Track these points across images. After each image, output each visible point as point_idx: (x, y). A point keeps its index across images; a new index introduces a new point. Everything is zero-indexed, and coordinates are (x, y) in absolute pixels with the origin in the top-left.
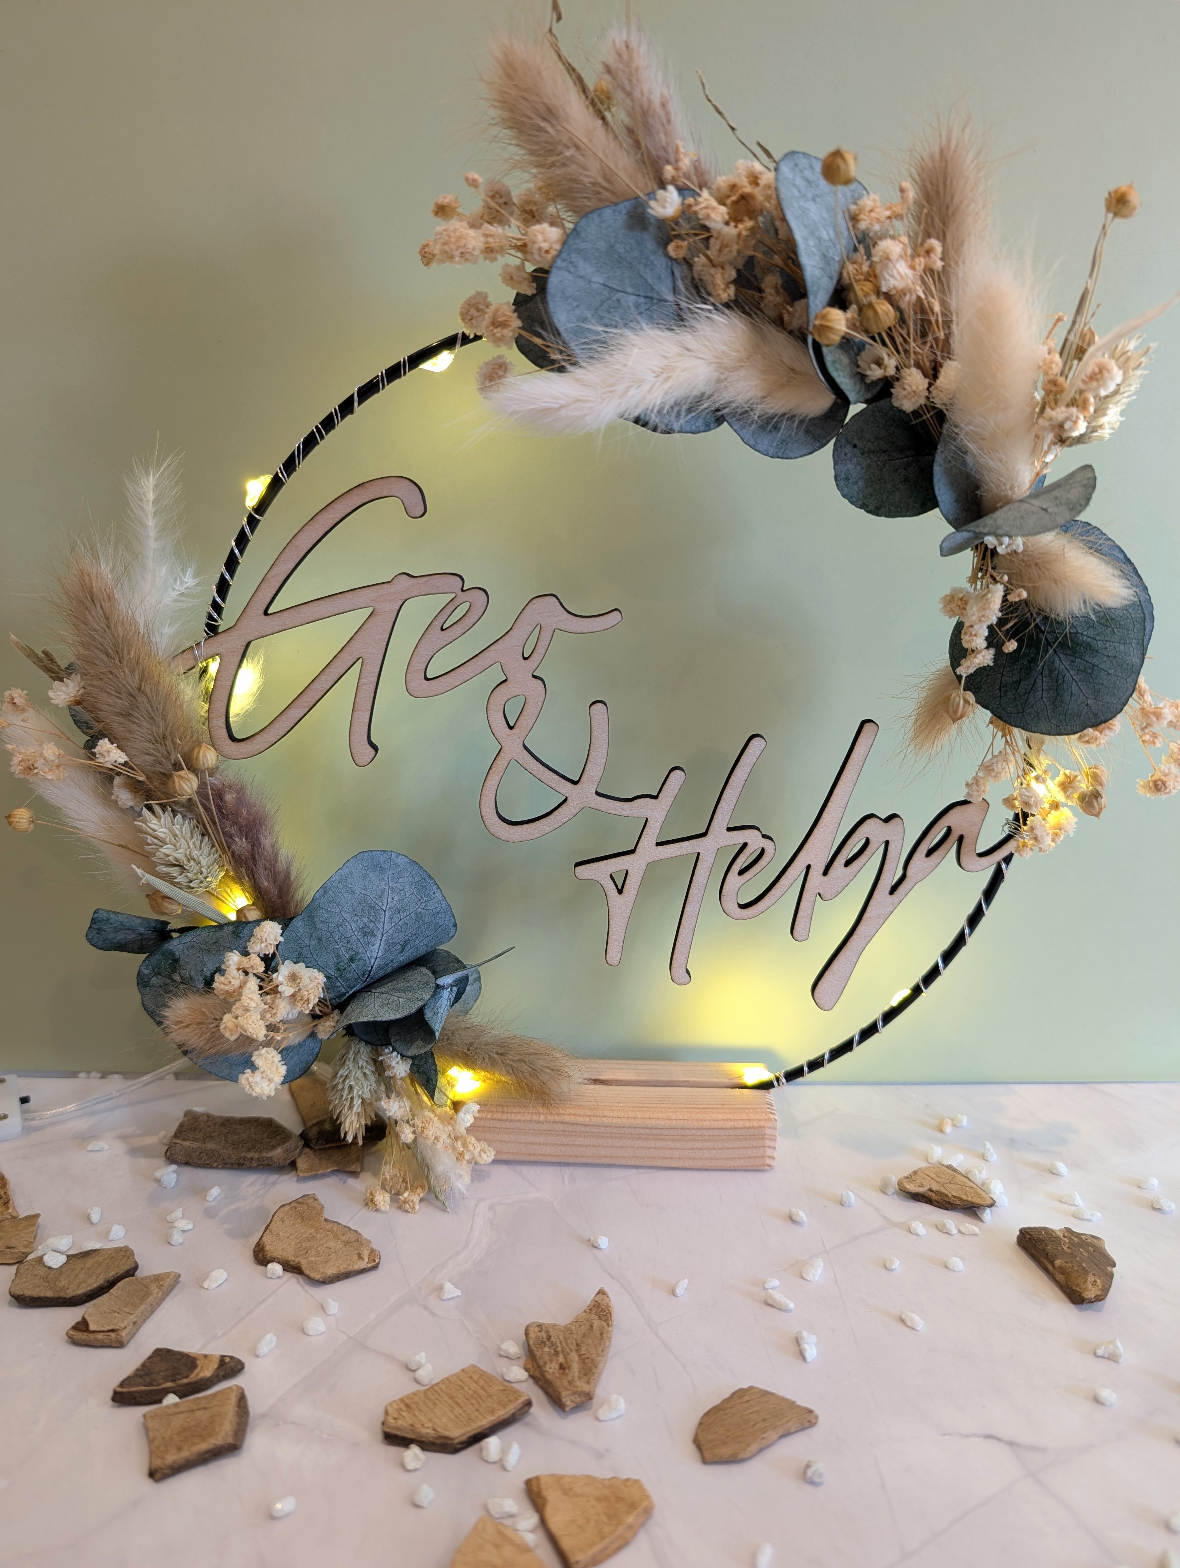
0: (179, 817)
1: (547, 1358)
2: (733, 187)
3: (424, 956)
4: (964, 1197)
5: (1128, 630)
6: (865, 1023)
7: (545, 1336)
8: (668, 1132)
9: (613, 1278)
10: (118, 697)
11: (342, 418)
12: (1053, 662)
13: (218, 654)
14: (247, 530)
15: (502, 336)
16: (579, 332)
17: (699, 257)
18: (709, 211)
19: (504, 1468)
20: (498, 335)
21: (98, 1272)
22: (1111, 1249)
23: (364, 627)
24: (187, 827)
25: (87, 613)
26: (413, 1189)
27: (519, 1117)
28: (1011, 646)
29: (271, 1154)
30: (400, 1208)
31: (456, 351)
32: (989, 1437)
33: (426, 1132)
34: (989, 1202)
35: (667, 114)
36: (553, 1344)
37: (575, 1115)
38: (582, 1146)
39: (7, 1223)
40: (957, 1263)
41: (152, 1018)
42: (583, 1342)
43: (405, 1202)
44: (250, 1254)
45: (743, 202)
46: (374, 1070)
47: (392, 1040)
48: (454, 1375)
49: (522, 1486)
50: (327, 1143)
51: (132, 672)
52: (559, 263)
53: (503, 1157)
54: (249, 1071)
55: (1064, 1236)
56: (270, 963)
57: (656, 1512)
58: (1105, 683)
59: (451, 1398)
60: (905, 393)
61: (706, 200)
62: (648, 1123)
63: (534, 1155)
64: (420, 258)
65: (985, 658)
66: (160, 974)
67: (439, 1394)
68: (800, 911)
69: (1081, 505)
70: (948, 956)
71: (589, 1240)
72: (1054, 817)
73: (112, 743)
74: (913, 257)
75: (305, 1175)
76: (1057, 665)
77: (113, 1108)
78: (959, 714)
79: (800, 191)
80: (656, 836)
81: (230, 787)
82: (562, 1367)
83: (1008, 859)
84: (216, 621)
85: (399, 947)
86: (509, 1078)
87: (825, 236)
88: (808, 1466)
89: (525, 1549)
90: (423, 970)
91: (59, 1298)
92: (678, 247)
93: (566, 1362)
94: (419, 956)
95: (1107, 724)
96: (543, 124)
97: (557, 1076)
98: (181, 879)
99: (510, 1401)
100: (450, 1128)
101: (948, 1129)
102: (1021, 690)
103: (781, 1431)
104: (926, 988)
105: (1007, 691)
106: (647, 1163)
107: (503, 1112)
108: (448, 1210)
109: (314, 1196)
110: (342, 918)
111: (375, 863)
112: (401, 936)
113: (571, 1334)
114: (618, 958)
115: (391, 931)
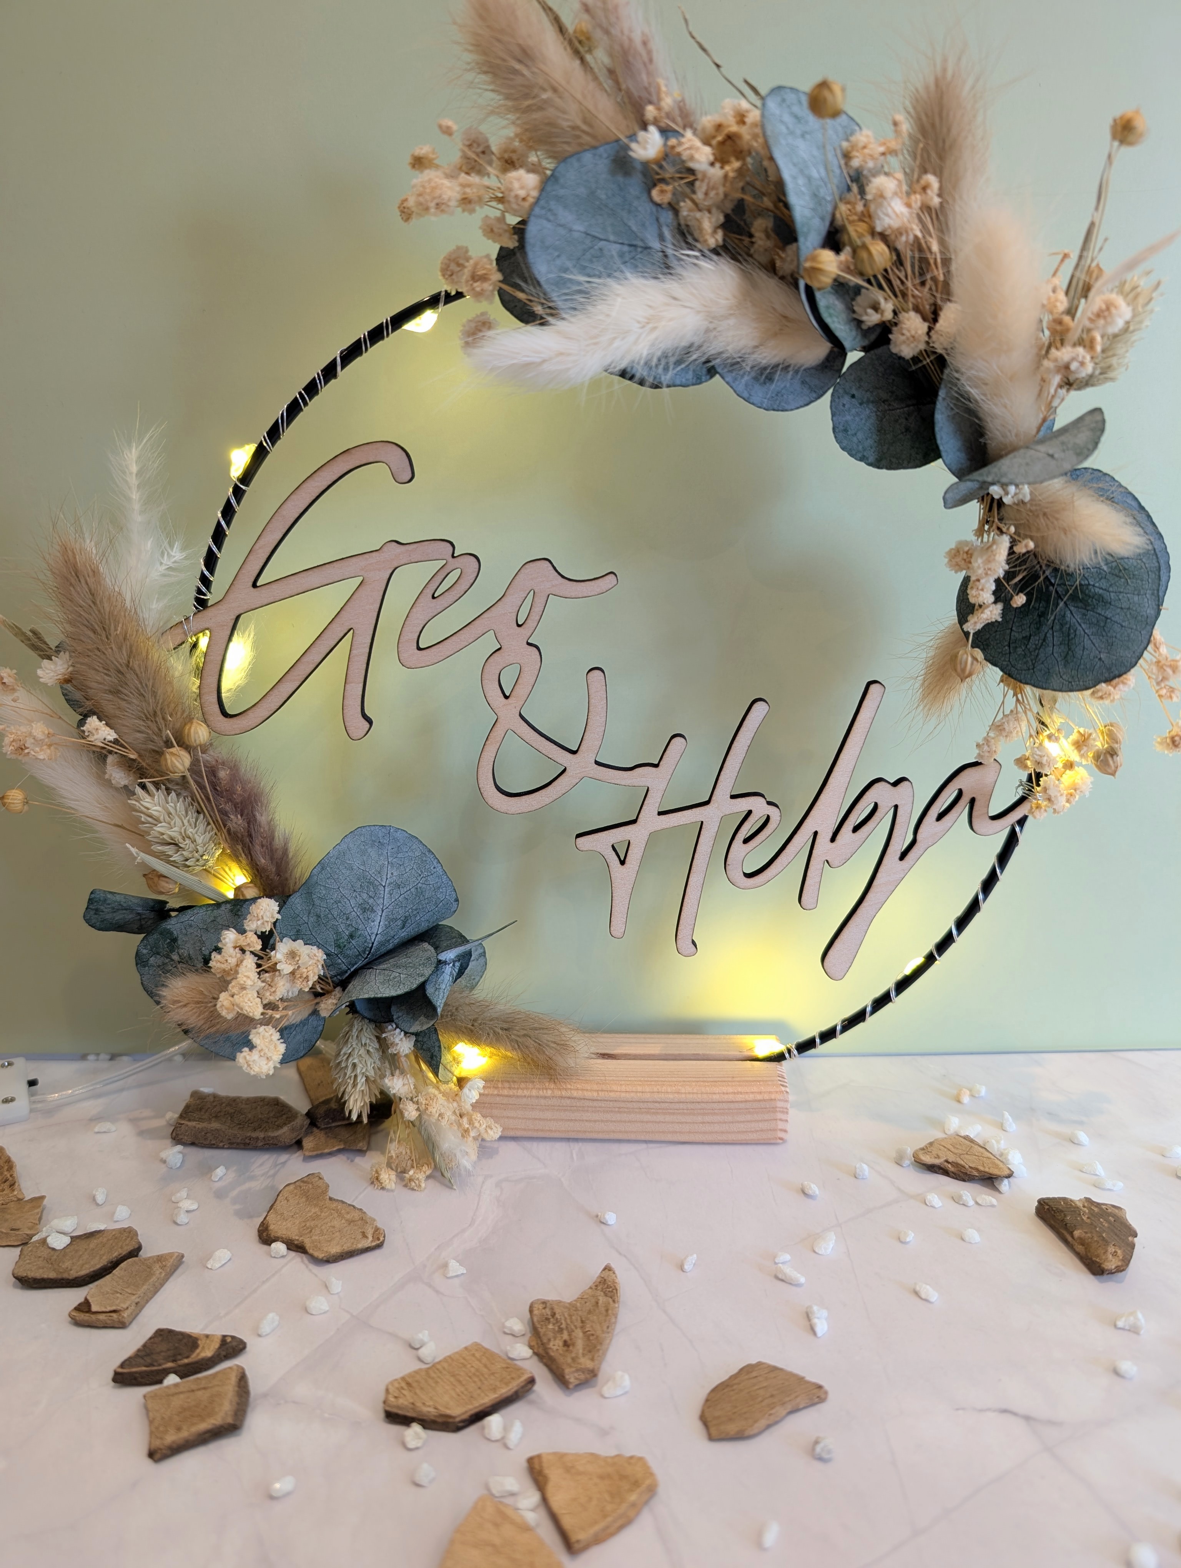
0: (173, 794)
1: (551, 1335)
2: (719, 127)
3: (427, 931)
4: (981, 1168)
5: (1142, 580)
6: (878, 993)
7: (549, 1313)
8: (677, 1106)
9: (620, 1254)
10: (106, 674)
11: (326, 384)
12: (1064, 616)
13: (207, 629)
14: (233, 501)
15: (482, 290)
16: (561, 283)
17: (685, 201)
18: (693, 152)
19: (506, 1447)
20: (478, 289)
21: (102, 1252)
22: (1132, 1219)
23: (354, 597)
24: (180, 806)
25: (72, 589)
26: (419, 1166)
27: (526, 1093)
28: (1020, 600)
29: (276, 1134)
30: (406, 1186)
31: (440, 310)
32: (1005, 1411)
33: (430, 1110)
34: (1007, 1172)
35: (649, 52)
36: (557, 1321)
37: (582, 1090)
38: (590, 1121)
39: (12, 1205)
40: (973, 1235)
41: (151, 997)
42: (588, 1319)
43: (411, 1180)
44: (255, 1233)
45: (729, 142)
46: (378, 1047)
47: (395, 1017)
48: (457, 1353)
49: (525, 1464)
50: (332, 1122)
51: (120, 648)
52: (537, 210)
53: (512, 1133)
54: (246, 1049)
55: (1084, 1206)
56: (267, 940)
57: (661, 1490)
58: (1118, 636)
59: (453, 1376)
60: (903, 338)
61: (690, 140)
62: (656, 1097)
63: (542, 1130)
64: (399, 213)
65: (992, 613)
66: (158, 954)
67: (441, 1372)
68: (808, 878)
69: (1089, 450)
70: (962, 923)
71: (597, 1216)
72: (1069, 777)
73: (101, 720)
74: (908, 194)
75: (311, 1153)
76: (1068, 619)
77: (122, 1090)
78: (967, 672)
79: (788, 128)
80: (657, 805)
81: (223, 764)
82: (566, 1344)
83: (1022, 822)
84: (205, 595)
85: (399, 923)
86: (515, 1053)
87: (815, 174)
88: (816, 1442)
89: (526, 1528)
90: (426, 945)
91: (63, 1279)
92: (662, 192)
93: (571, 1339)
94: (420, 931)
95: (1122, 678)
96: (518, 66)
97: (563, 1051)
98: (176, 858)
99: (513, 1378)
100: (455, 1104)
101: (966, 1099)
102: (1031, 646)
103: (789, 1407)
104: (940, 956)
105: (1016, 647)
106: (657, 1137)
107: (510, 1088)
108: (455, 1187)
109: (319, 1175)
110: (341, 894)
111: (373, 839)
112: (402, 911)
113: (577, 1310)
114: (622, 930)
115: (391, 907)
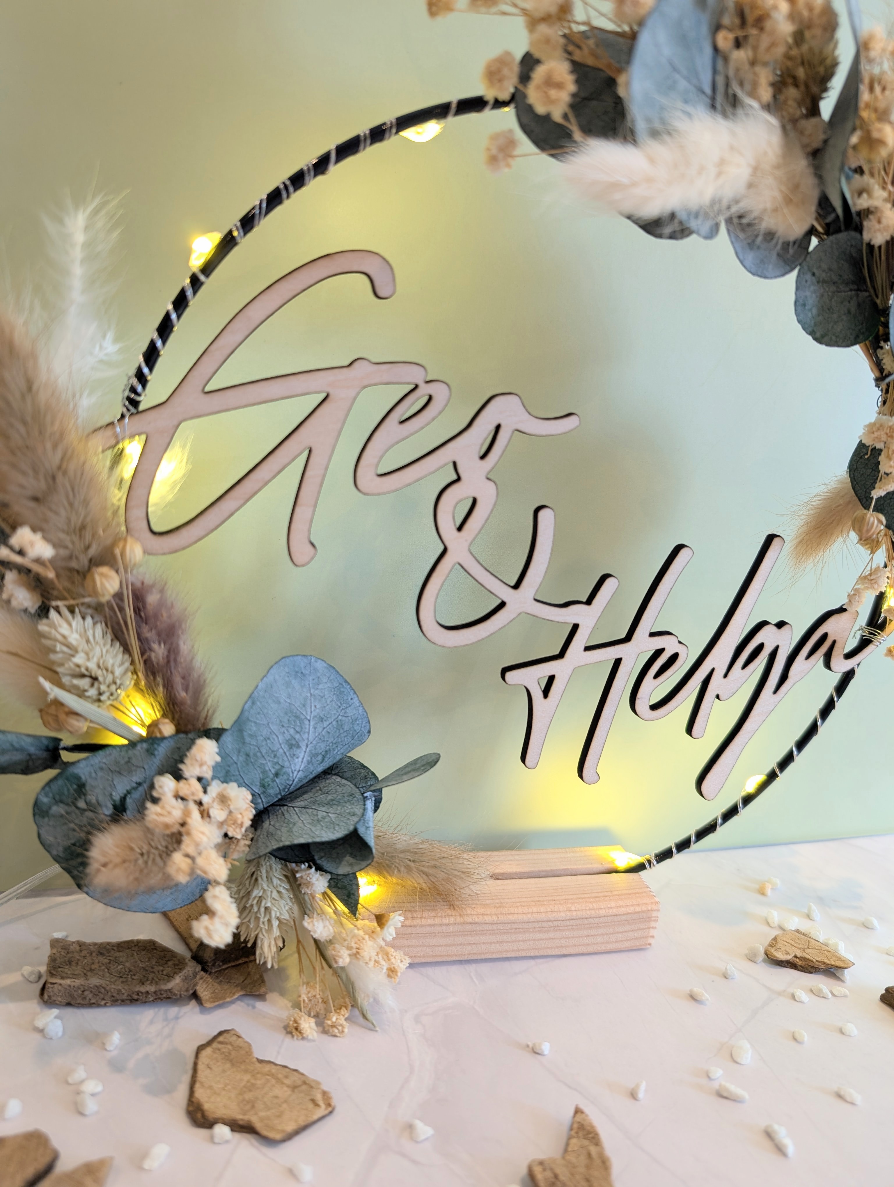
0: (89, 620)
3: (336, 764)
4: (828, 962)
6: (728, 806)
7: (551, 1175)
8: (567, 923)
10: (34, 477)
11: (314, 177)
13: (142, 434)
14: (188, 291)
23: (313, 415)
24: (98, 631)
26: (337, 1010)
27: (430, 921)
31: (449, 119)
34: (847, 964)
36: (564, 1184)
37: (483, 914)
38: (488, 943)
40: (851, 1028)
41: (49, 852)
43: (333, 1026)
44: (182, 1114)
46: (288, 887)
47: (316, 857)
50: (223, 964)
52: (650, 19)
53: (415, 962)
54: (205, 917)
60: (877, 226)
63: (440, 956)
66: (61, 802)
68: (700, 711)
70: (801, 744)
71: (528, 1046)
73: (33, 532)
75: (212, 1005)
80: (585, 641)
84: (139, 394)
85: (320, 758)
92: (725, 37)
94: (330, 765)
98: (91, 692)
101: (769, 892)
104: (781, 772)
106: (544, 953)
107: (414, 918)
108: (377, 1029)
109: (233, 1030)
110: (270, 730)
111: (297, 669)
112: (323, 745)
113: (574, 1167)
114: (536, 761)
115: (314, 742)
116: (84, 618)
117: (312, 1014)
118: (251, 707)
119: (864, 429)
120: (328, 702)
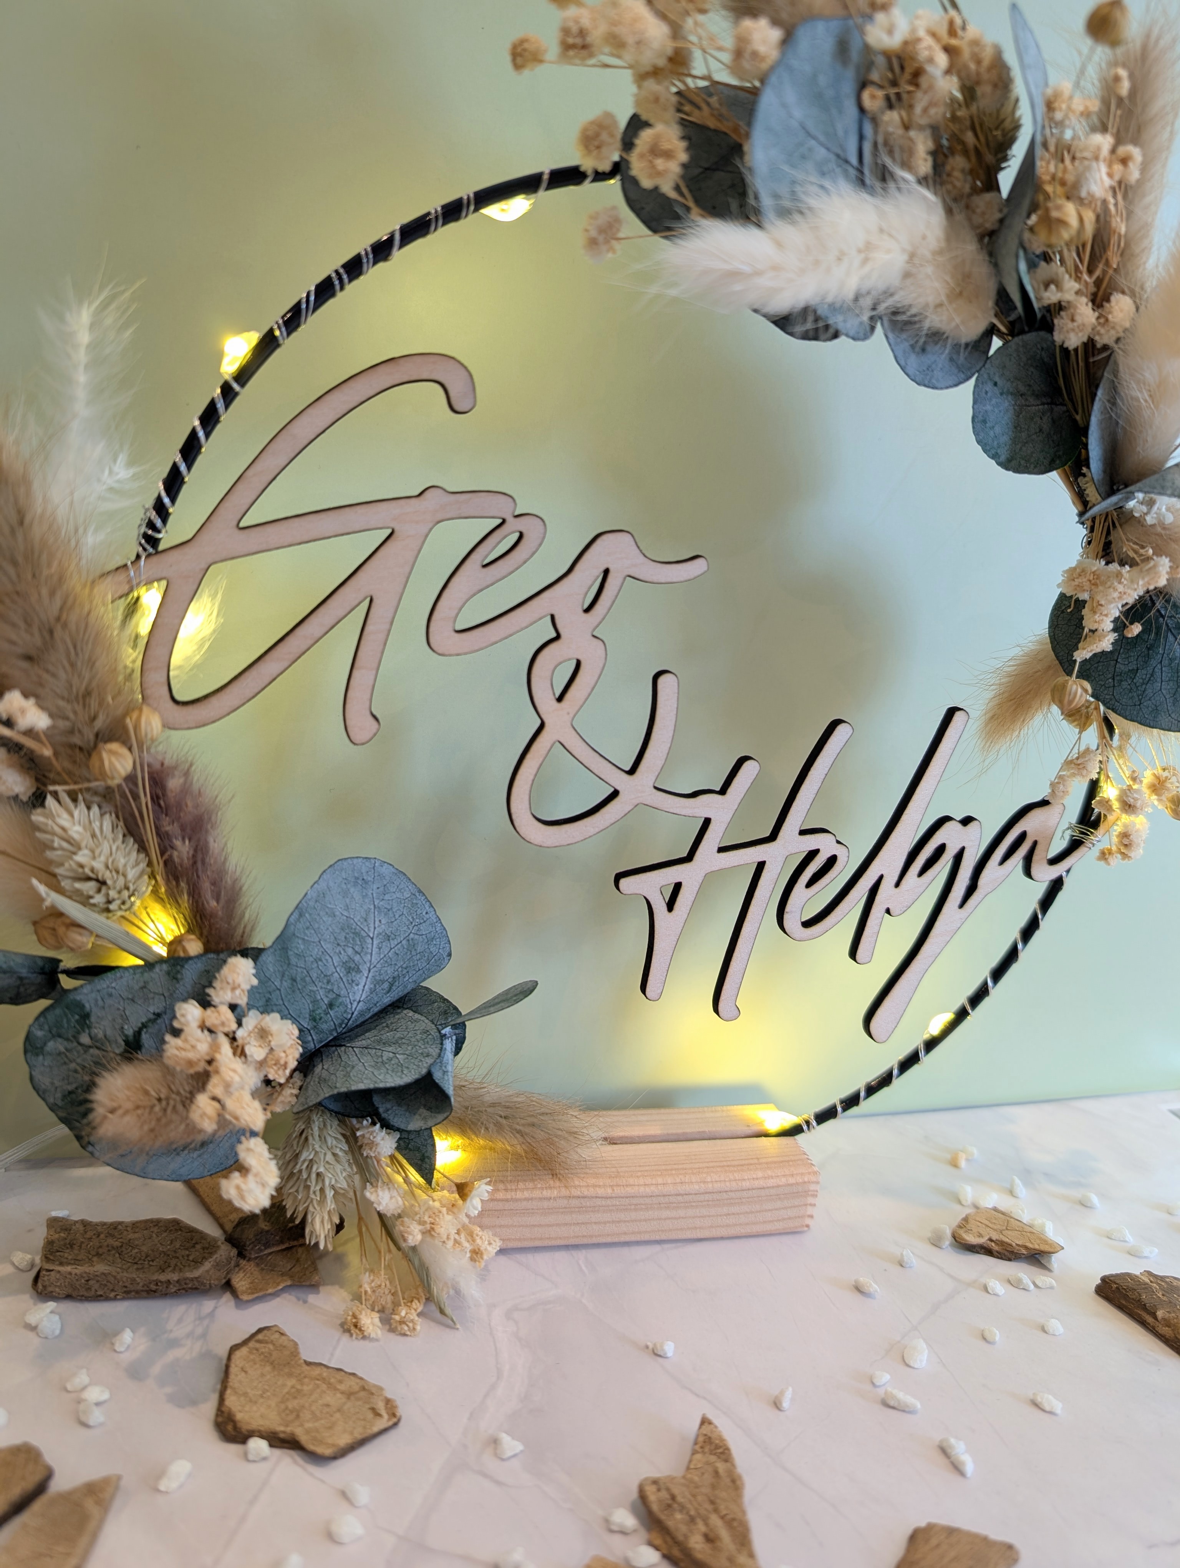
0: (95, 809)
1: (683, 1528)
3: (408, 994)
4: (1030, 1246)
6: (906, 1052)
7: (668, 1496)
8: (702, 1197)
9: (698, 1396)
10: (25, 631)
11: (375, 263)
12: (1173, 651)
13: (162, 580)
14: (220, 404)
18: (930, 54)
23: (374, 556)
24: (106, 824)
26: (407, 1302)
27: (526, 1194)
28: (1136, 629)
29: (196, 1273)
30: (392, 1330)
31: (540, 195)
33: (434, 1231)
34: (1053, 1247)
36: (682, 1506)
37: (594, 1186)
38: (599, 1223)
40: (1055, 1326)
41: (44, 1099)
42: (717, 1497)
43: (402, 1322)
44: (209, 1426)
46: (347, 1149)
47: (381, 1110)
51: (52, 594)
52: (771, 78)
53: (508, 1246)
54: (236, 1174)
55: (1151, 1282)
60: (1070, 325)
62: (681, 1189)
63: (541, 1239)
65: (1106, 641)
66: (60, 1036)
68: (866, 928)
70: (998, 973)
71: (647, 1347)
73: (26, 698)
74: (1112, 162)
75: (251, 1297)
80: (718, 840)
84: (159, 531)
85: (386, 985)
92: (873, 96)
93: (711, 1531)
94: (400, 996)
98: (98, 899)
100: (454, 1218)
101: (963, 1163)
102: (1138, 680)
104: (973, 1010)
105: (1122, 681)
106: (673, 1236)
107: (506, 1190)
108: (458, 1326)
109: (275, 1326)
110: (322, 949)
111: (356, 875)
112: (390, 970)
113: (697, 1487)
114: (659, 991)
115: (379, 966)
116: (89, 808)
117: (376, 1309)
118: (298, 920)
119: (1063, 576)
120: (397, 916)
